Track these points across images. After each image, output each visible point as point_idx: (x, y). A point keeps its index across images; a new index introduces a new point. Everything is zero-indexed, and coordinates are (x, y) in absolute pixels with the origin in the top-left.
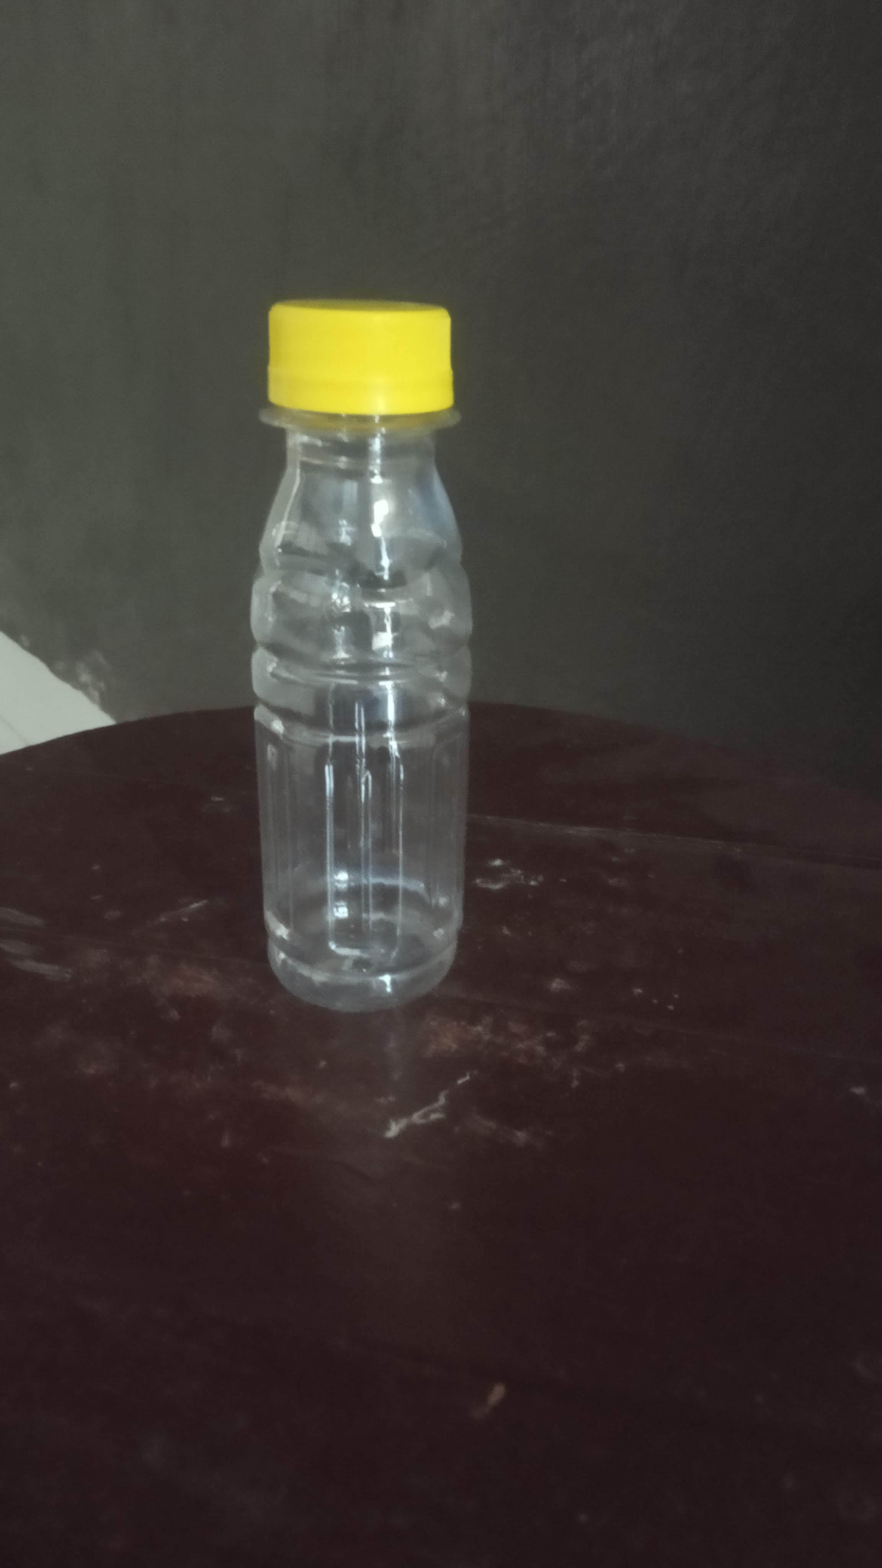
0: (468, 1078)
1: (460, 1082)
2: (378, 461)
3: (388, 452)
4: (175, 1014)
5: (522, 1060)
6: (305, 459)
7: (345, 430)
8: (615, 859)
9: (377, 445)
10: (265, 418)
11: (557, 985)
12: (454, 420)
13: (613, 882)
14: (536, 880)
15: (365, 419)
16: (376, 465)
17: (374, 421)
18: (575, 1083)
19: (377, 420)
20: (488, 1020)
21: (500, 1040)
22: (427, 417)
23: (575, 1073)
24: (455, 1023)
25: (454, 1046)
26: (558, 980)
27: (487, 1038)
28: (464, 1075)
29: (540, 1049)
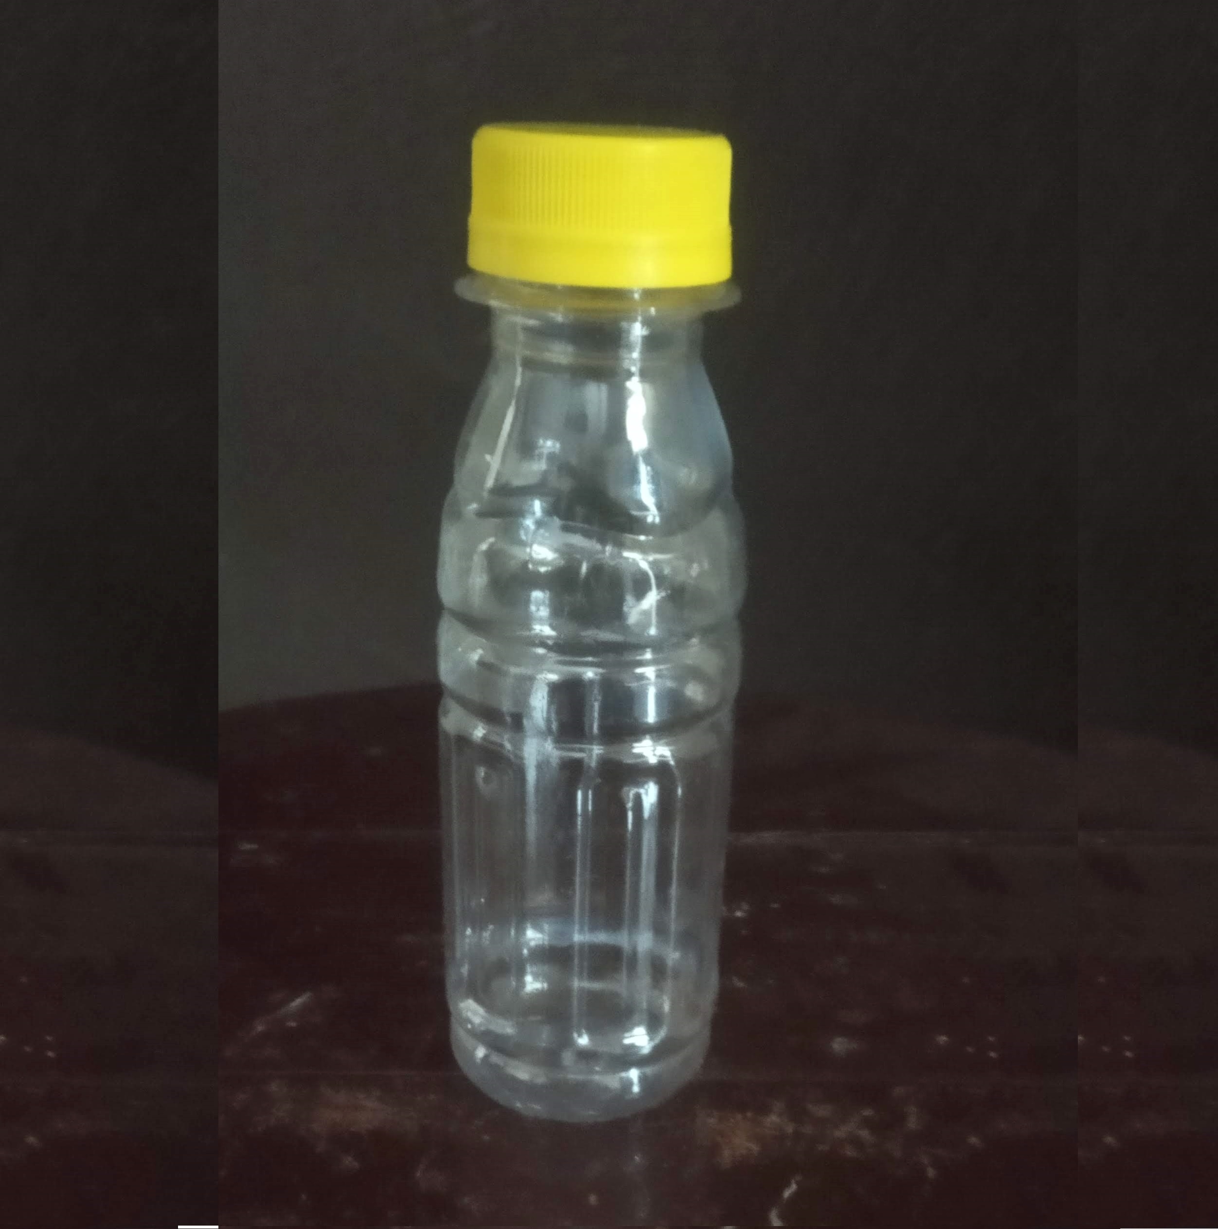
0: (794, 1187)
1: (787, 1194)
2: (636, 355)
3: (652, 343)
4: (349, 1162)
5: (850, 1152)
6: (528, 353)
7: (561, 308)
8: (824, 870)
9: (637, 331)
10: (464, 289)
11: (839, 1045)
12: (734, 298)
13: (836, 899)
14: (740, 909)
15: (618, 294)
16: (633, 358)
17: (632, 298)
18: (931, 1173)
19: (636, 296)
20: (778, 1105)
21: (808, 1130)
22: (695, 293)
23: (925, 1160)
24: (739, 1117)
25: (755, 1148)
26: (839, 1040)
27: (790, 1129)
28: (787, 1185)
29: (865, 1134)
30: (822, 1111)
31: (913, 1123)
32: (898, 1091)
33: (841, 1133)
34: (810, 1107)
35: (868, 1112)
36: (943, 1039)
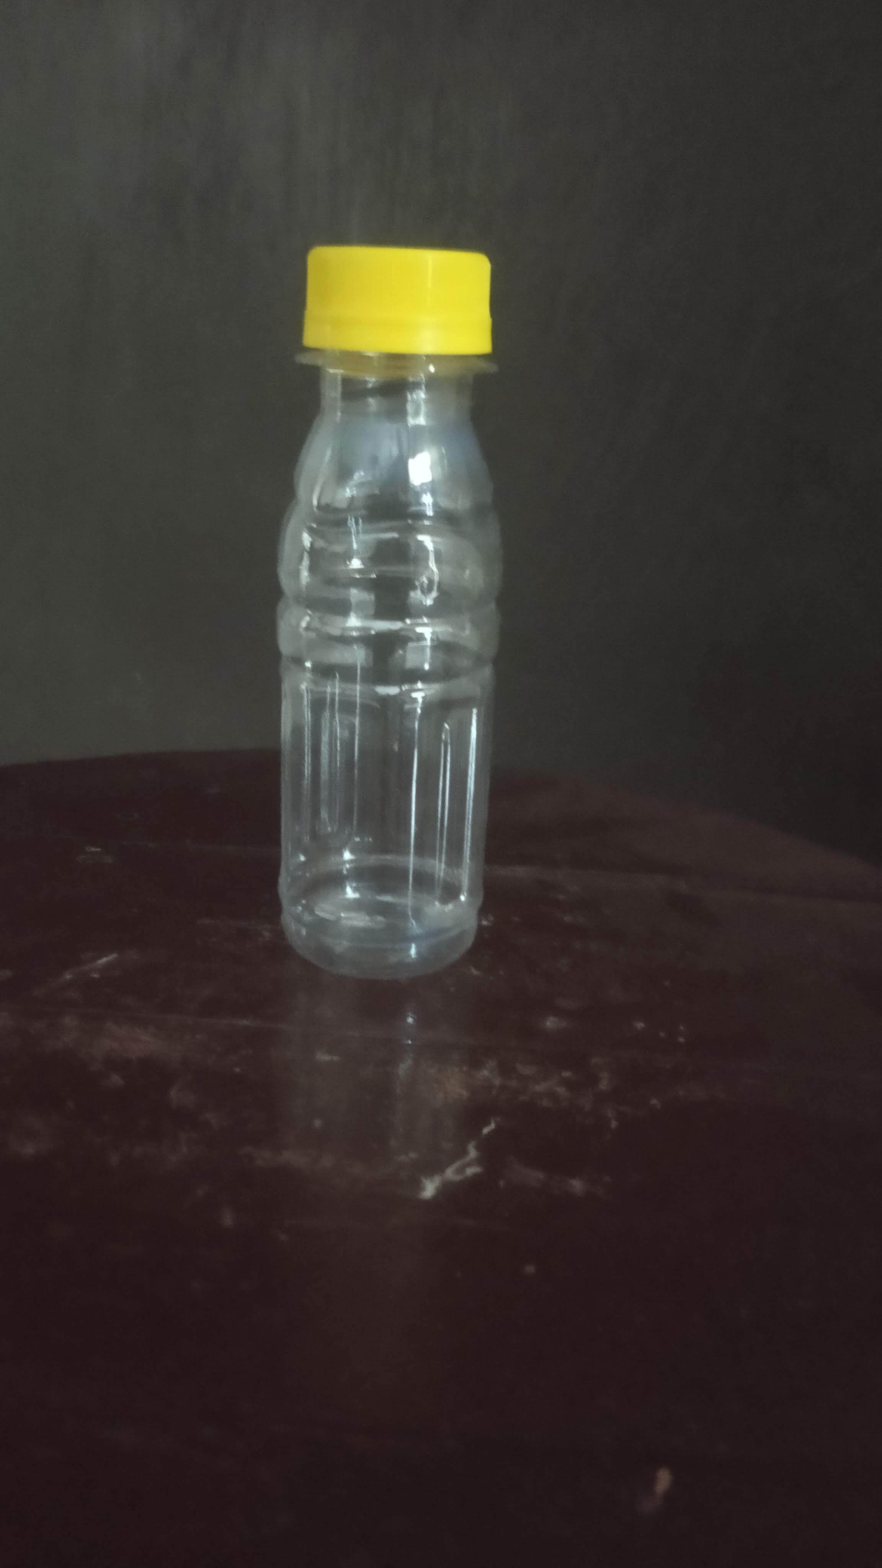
0: (493, 1126)
1: (486, 1131)
8: (561, 897)
11: (551, 1023)
20: (492, 1063)
24: (455, 1069)
25: (465, 1094)
28: (489, 1124)
30: (527, 1070)
31: (604, 1084)
32: (596, 1060)
33: (540, 1088)
34: (519, 1067)
35: (566, 1074)
36: (640, 1025)
